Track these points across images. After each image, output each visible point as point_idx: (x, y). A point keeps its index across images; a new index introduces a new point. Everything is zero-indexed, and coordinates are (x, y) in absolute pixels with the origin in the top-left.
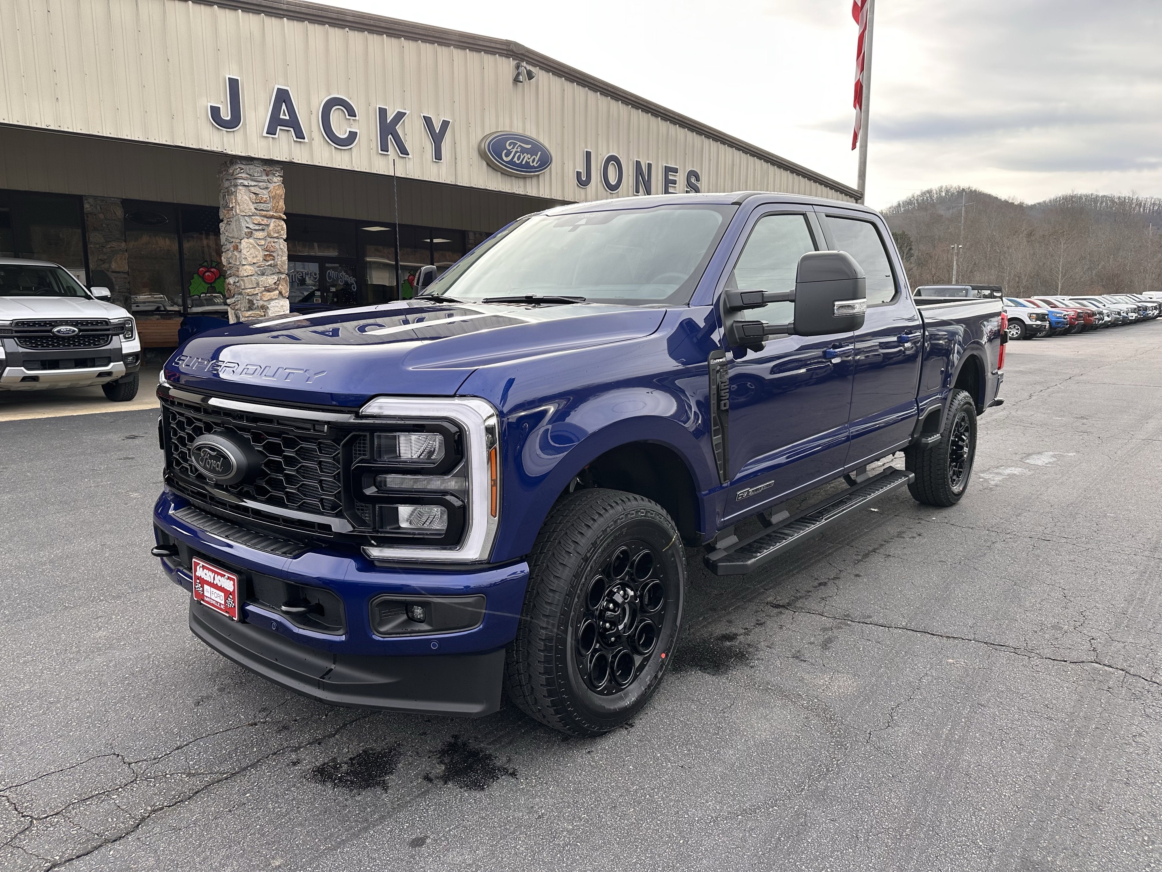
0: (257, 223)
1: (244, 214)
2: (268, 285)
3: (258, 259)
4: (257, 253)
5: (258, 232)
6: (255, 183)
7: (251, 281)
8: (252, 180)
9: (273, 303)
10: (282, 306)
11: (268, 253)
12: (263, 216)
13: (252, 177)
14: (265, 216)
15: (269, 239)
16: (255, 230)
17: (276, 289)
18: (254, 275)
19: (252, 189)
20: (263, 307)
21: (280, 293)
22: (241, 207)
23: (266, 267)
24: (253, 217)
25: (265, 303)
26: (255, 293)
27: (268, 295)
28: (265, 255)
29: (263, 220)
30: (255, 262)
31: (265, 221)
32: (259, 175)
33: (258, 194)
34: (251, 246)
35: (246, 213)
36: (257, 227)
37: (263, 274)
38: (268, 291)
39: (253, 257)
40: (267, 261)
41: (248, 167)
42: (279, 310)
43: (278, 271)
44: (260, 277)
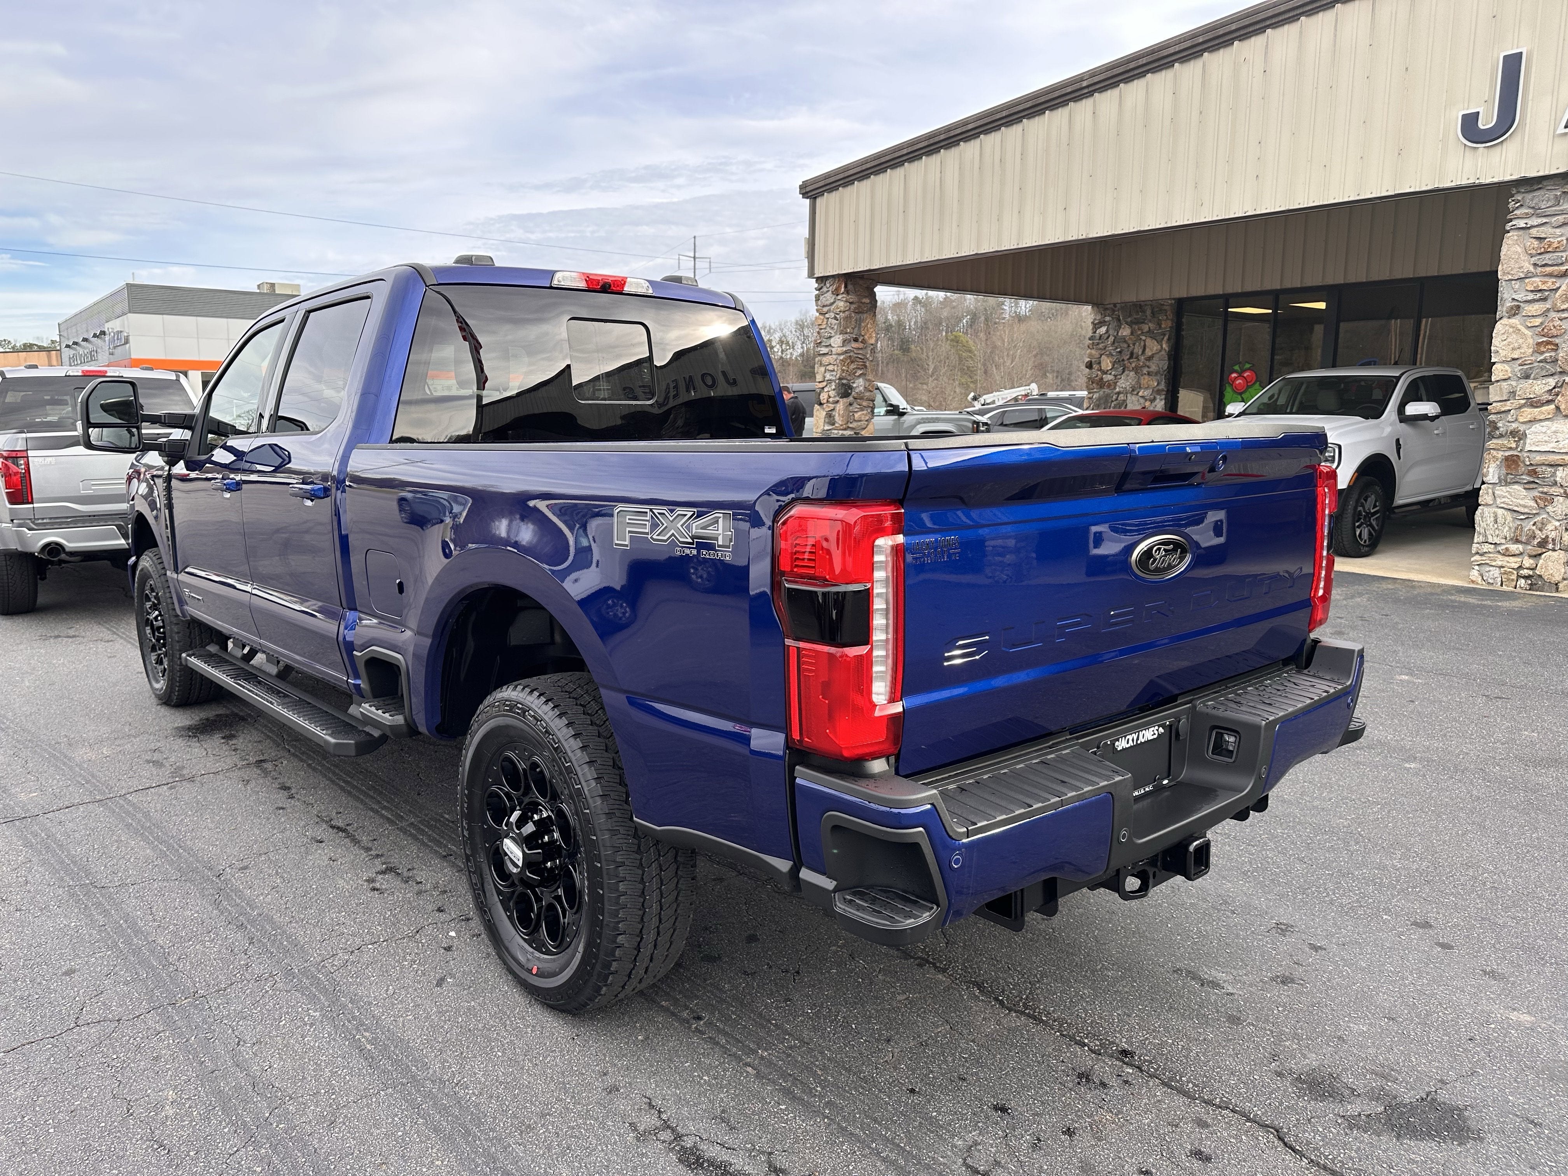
0: (1532, 289)
1: (1510, 277)
2: (1532, 396)
3: (1523, 351)
4: (1521, 341)
5: (1531, 305)
6: (1545, 220)
7: (1501, 389)
8: (1539, 216)
9: (1536, 427)
10: (1555, 432)
11: (1545, 339)
12: (1546, 275)
13: (1537, 212)
14: (1551, 275)
15: (1553, 314)
16: (1526, 302)
17: (1549, 402)
18: (1509, 378)
19: (1534, 232)
20: (1514, 433)
21: (1558, 408)
22: (1505, 266)
23: (1536, 364)
24: (1527, 280)
25: (1522, 428)
26: (1503, 409)
27: (1529, 413)
28: (1538, 344)
29: (1544, 283)
30: (1516, 357)
31: (1550, 283)
32: (1550, 204)
33: (1545, 238)
34: (1511, 330)
35: (1512, 275)
36: (1531, 296)
37: (1527, 377)
38: (1532, 406)
39: (1513, 349)
40: (1542, 353)
41: (1529, 196)
42: (1547, 439)
43: (1559, 370)
44: (1522, 381)
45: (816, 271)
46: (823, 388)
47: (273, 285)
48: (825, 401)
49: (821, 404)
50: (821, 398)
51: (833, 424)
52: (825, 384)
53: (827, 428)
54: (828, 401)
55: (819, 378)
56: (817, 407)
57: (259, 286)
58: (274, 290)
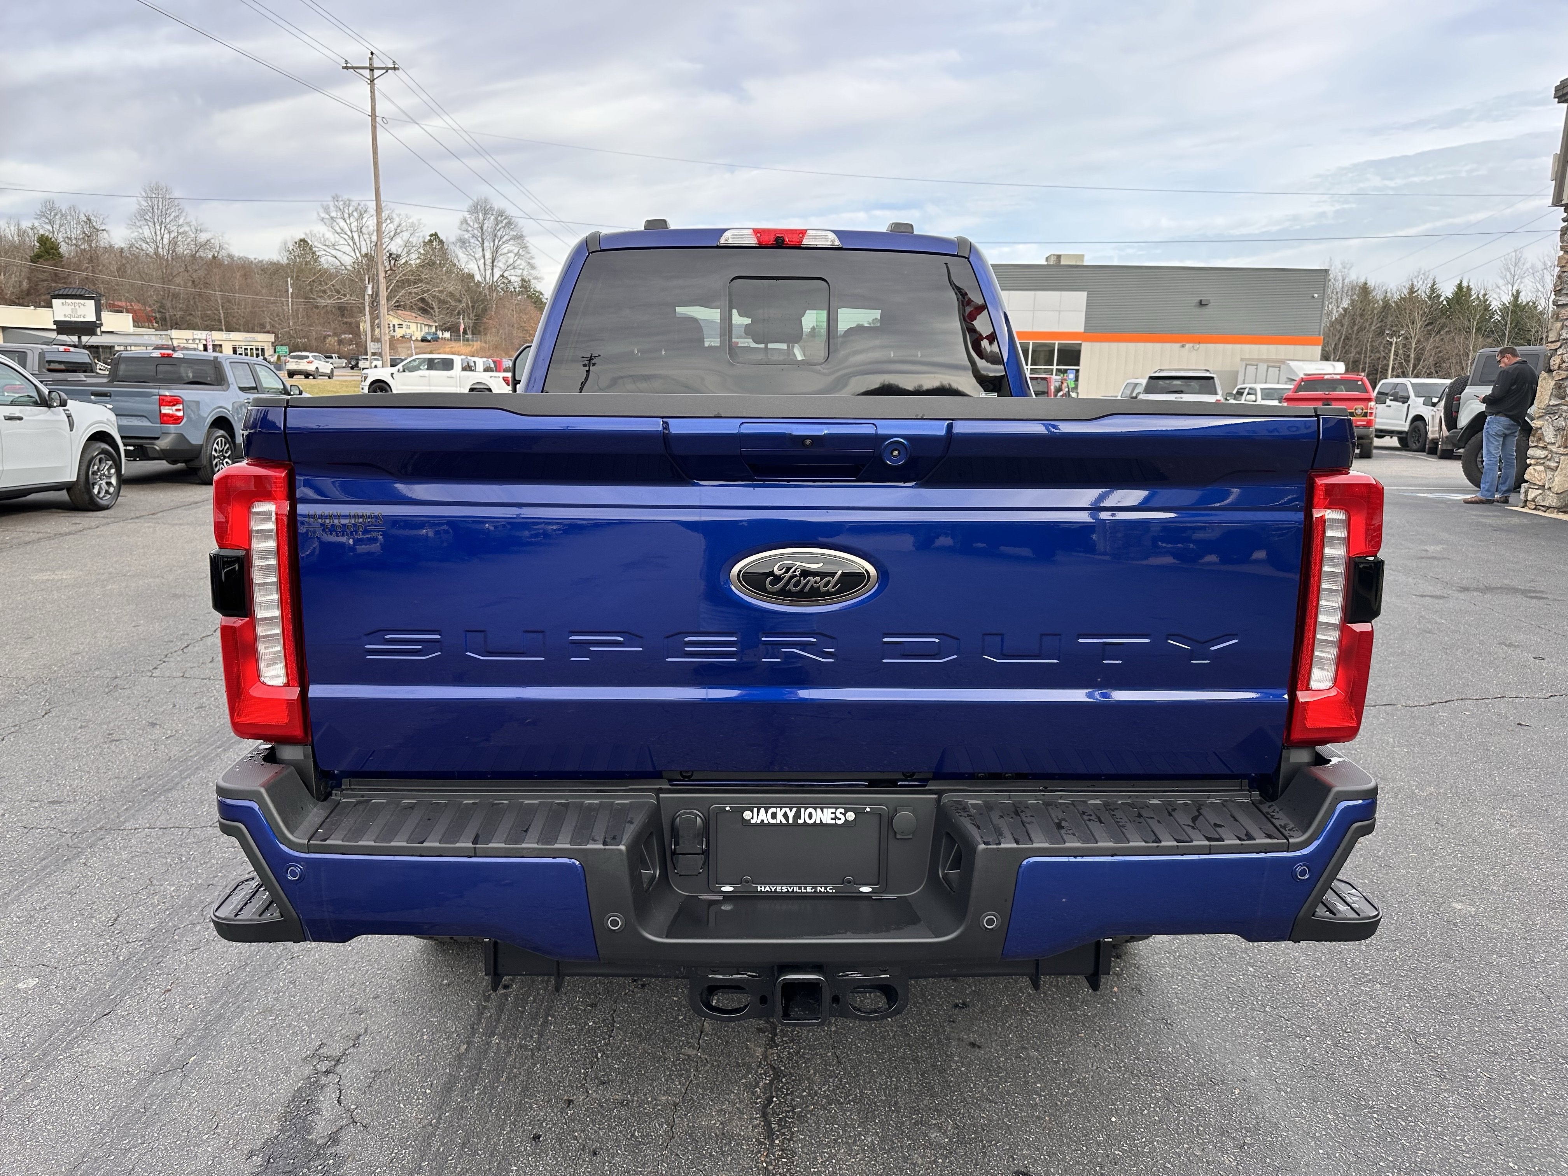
45: (1565, 197)
46: (1556, 350)
47: (1059, 257)
48: (1556, 367)
49: (1550, 371)
50: (1552, 363)
51: (1563, 398)
52: (1559, 344)
53: (1553, 402)
54: (1559, 368)
55: (1552, 336)
56: (1543, 374)
57: (1047, 259)
58: (1060, 262)
